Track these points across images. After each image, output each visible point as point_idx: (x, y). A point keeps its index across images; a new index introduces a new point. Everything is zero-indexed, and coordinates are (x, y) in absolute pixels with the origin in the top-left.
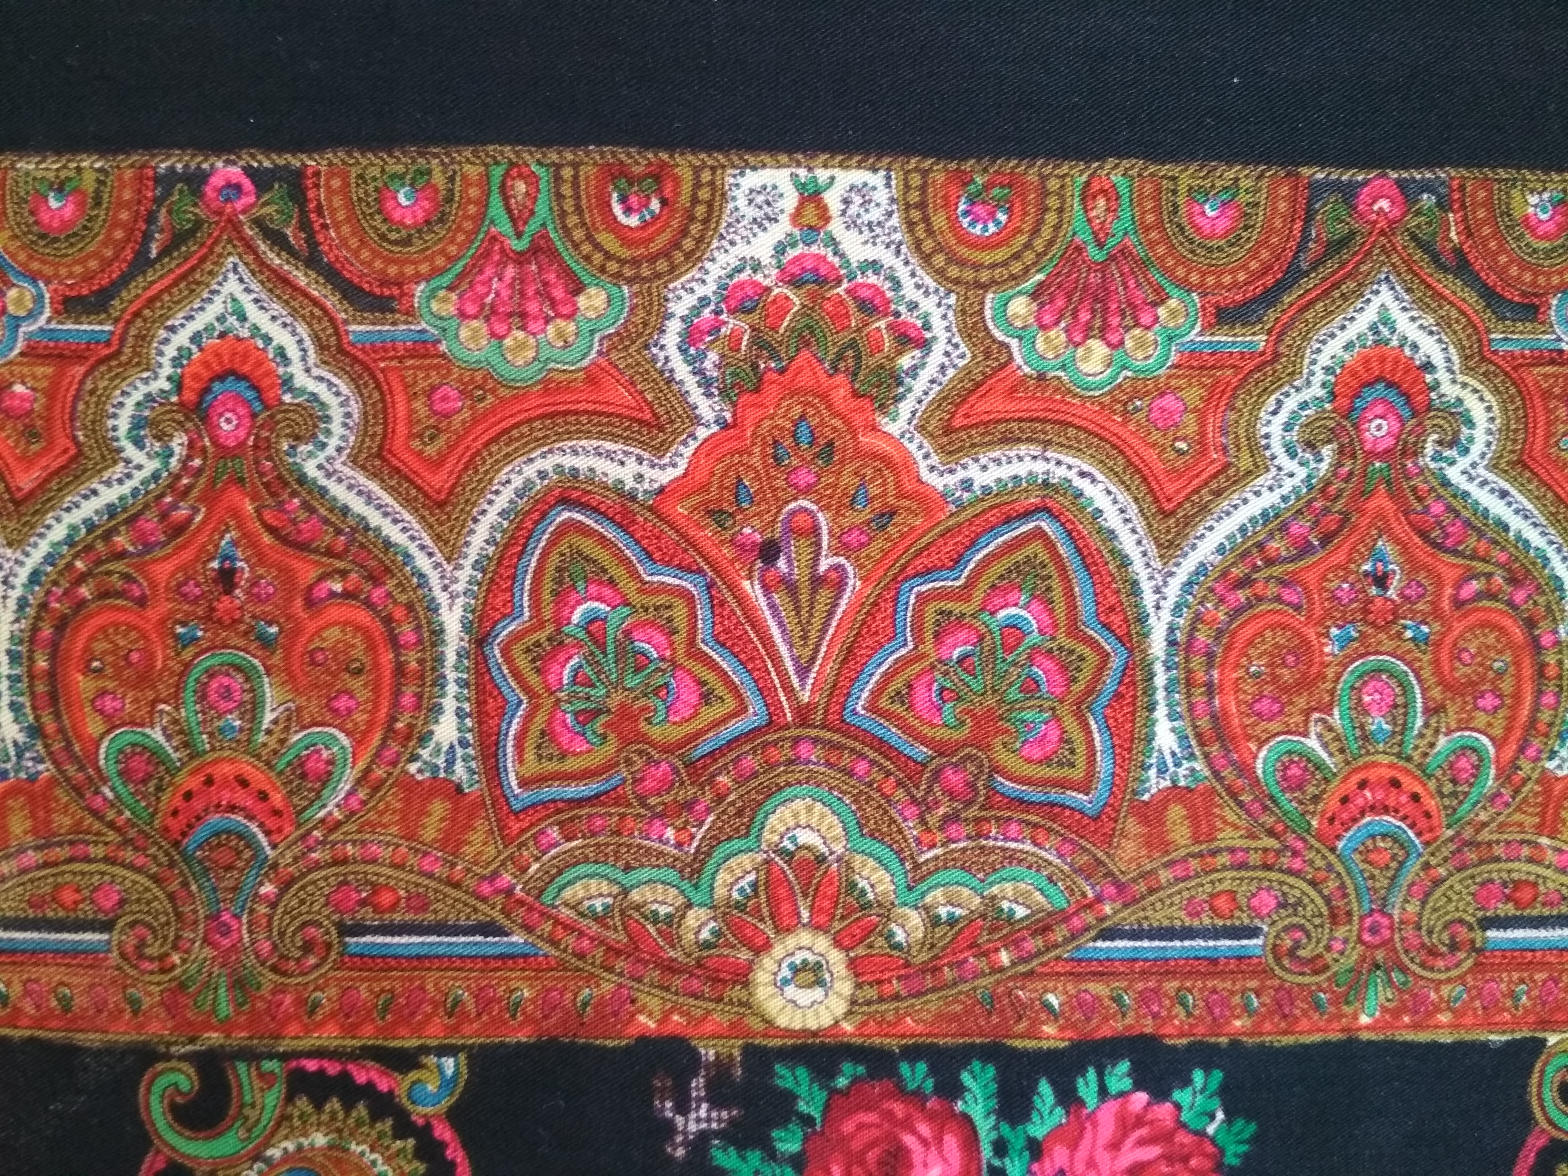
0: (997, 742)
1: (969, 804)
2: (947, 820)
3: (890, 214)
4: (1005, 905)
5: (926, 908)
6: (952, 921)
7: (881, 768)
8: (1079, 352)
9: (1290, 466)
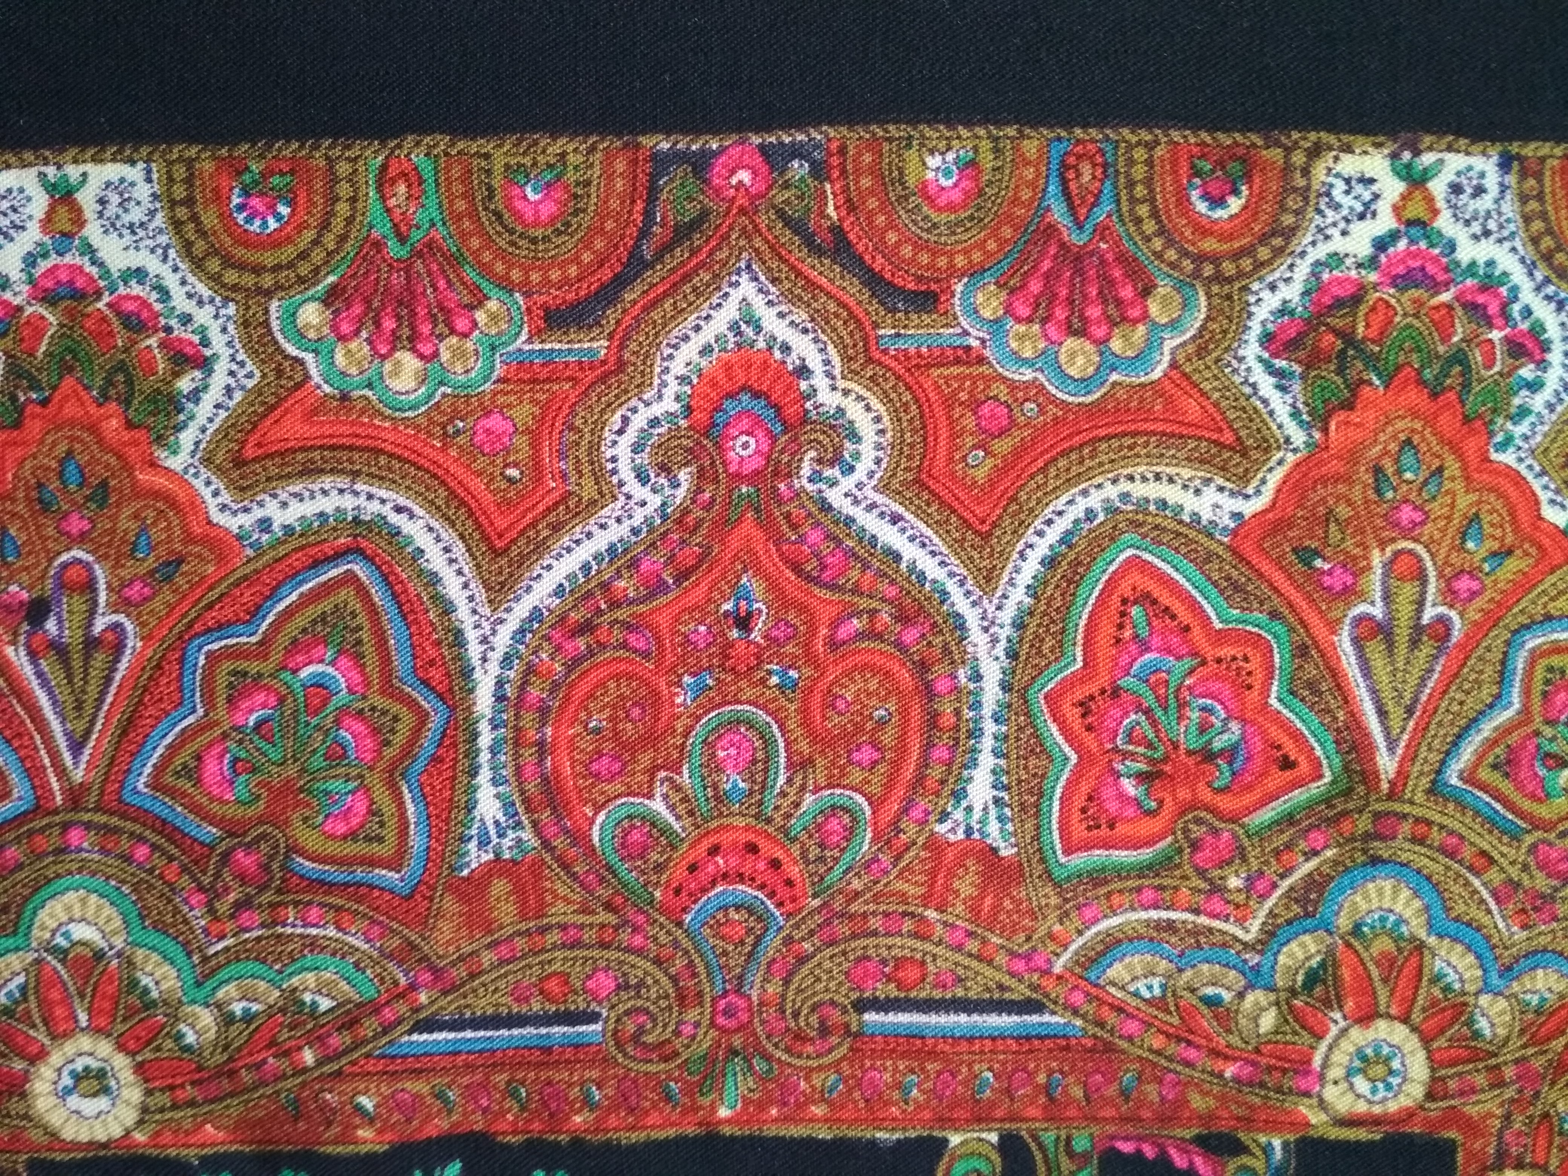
0: (296, 818)
1: (263, 888)
2: (240, 906)
3: (152, 213)
4: (307, 998)
5: (219, 1006)
6: (248, 1018)
7: (164, 852)
8: (388, 366)
9: (639, 492)
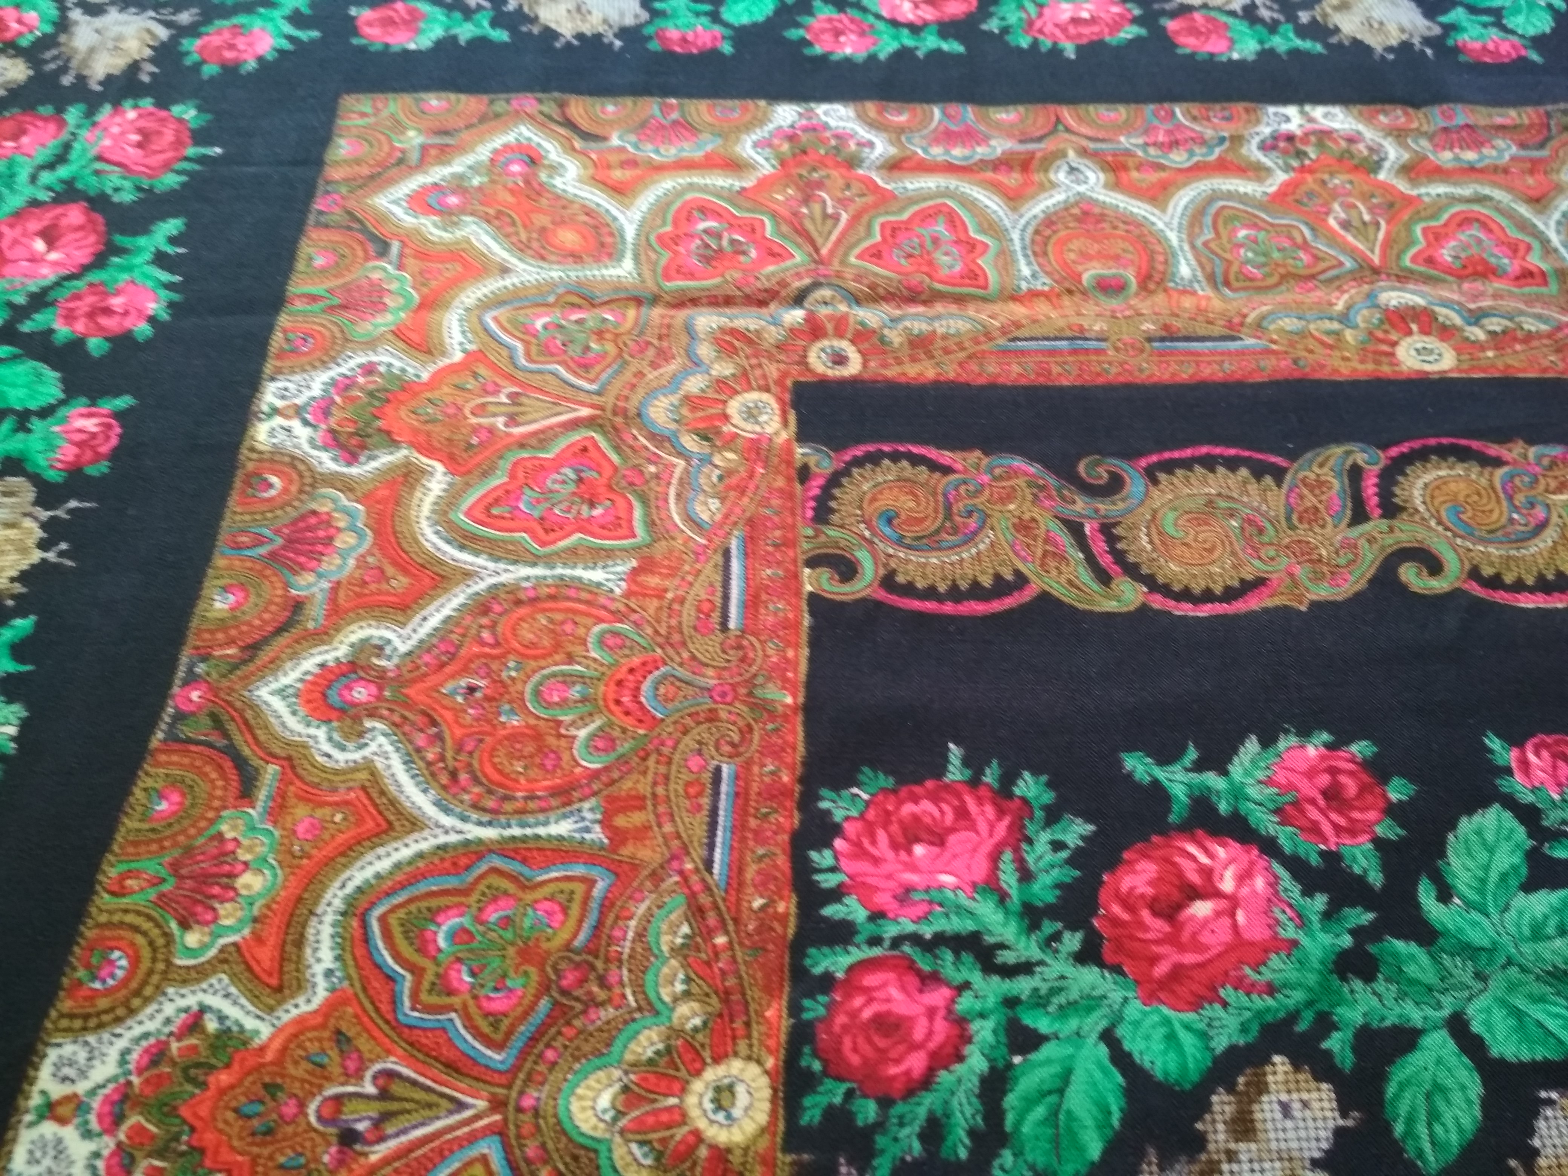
0: (545, 945)
1: (593, 967)
2: (603, 982)
3: (85, 1043)
4: (679, 941)
5: (676, 1000)
6: (688, 980)
7: (554, 1039)
8: (244, 892)
9: (373, 747)
